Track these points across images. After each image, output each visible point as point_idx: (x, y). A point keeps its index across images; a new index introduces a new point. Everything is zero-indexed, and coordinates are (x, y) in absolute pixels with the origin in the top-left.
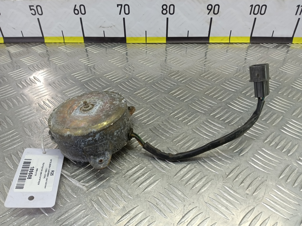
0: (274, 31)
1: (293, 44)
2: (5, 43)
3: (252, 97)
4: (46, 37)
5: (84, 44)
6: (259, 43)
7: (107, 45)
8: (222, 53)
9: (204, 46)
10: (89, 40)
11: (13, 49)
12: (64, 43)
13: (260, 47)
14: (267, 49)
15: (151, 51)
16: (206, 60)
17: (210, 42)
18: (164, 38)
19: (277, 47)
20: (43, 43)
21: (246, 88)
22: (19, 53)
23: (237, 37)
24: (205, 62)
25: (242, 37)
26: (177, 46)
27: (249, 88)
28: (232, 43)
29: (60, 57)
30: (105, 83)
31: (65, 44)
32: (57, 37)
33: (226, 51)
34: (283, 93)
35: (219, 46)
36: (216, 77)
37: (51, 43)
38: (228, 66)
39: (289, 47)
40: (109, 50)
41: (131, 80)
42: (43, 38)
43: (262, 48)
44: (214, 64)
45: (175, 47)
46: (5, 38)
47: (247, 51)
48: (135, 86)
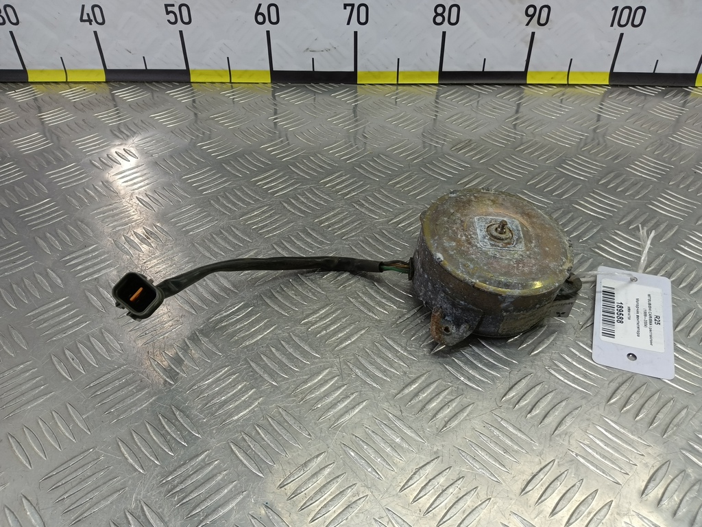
0: (658, 61)
1: (696, 87)
2: (106, 82)
3: (619, 190)
4: (193, 70)
5: (270, 85)
6: (627, 86)
7: (319, 88)
8: (554, 104)
9: (516, 91)
10: (281, 78)
11: (126, 94)
12: (231, 83)
13: (629, 94)
14: (643, 98)
15: (409, 100)
16: (518, 115)
17: (528, 82)
18: (433, 72)
19: (664, 94)
20: (188, 82)
21: (607, 174)
22: (143, 103)
23: (583, 73)
24: (516, 119)
25: (592, 73)
26: (462, 90)
27: (612, 174)
28: (573, 85)
29: (230, 113)
30: (329, 165)
31: (232, 87)
32: (216, 71)
33: (560, 101)
34: (678, 185)
35: (546, 90)
36: (546, 152)
37: (205, 83)
38: (568, 131)
39: (688, 93)
40: (320, 98)
41: (378, 157)
42: (187, 72)
43: (634, 96)
44: (540, 126)
45: (457, 92)
46: (108, 72)
47: (602, 105)
48: (389, 169)
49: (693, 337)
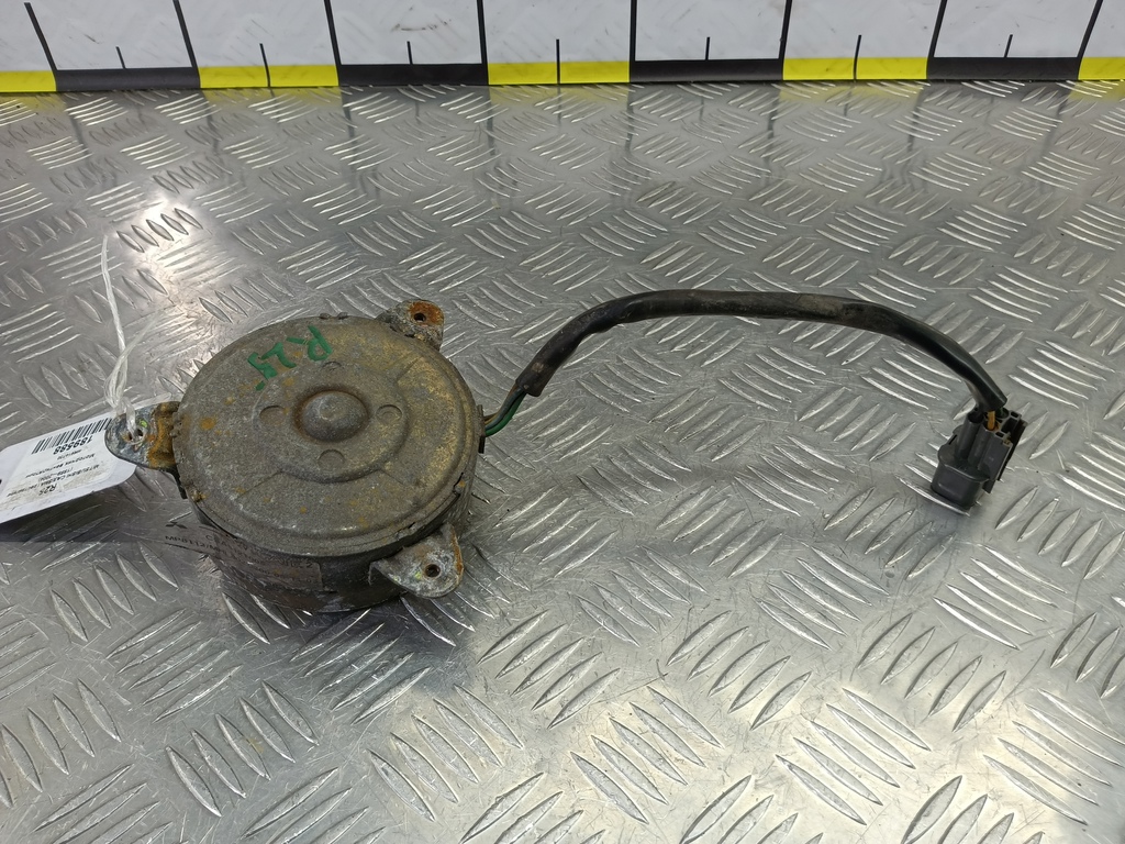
0: (1011, 36)
1: (1080, 81)
2: (60, 92)
3: (922, 269)
4: (205, 68)
5: (339, 91)
6: (959, 82)
7: (421, 94)
8: (827, 116)
9: (765, 92)
10: (356, 77)
11: (92, 114)
12: (269, 87)
13: (962, 96)
14: (986, 101)
15: (576, 113)
16: (773, 141)
17: (786, 77)
18: (621, 63)
19: (1024, 93)
20: (196, 88)
21: (906, 241)
22: (114, 128)
23: (881, 60)
24: (770, 148)
25: (897, 59)
26: (669, 93)
27: (915, 241)
28: (865, 82)
29: (260, 140)
30: (420, 231)
31: (272, 93)
32: (242, 68)
33: (842, 111)
34: (1028, 257)
35: (816, 90)
36: (803, 202)
37: (225, 89)
38: (846, 163)
39: (1067, 92)
40: (430, 113)
41: (510, 216)
42: (193, 71)
43: (970, 99)
44: (798, 156)
45: (660, 97)
46: (60, 75)
47: (917, 111)
48: (525, 237)
49: (1028, 540)
